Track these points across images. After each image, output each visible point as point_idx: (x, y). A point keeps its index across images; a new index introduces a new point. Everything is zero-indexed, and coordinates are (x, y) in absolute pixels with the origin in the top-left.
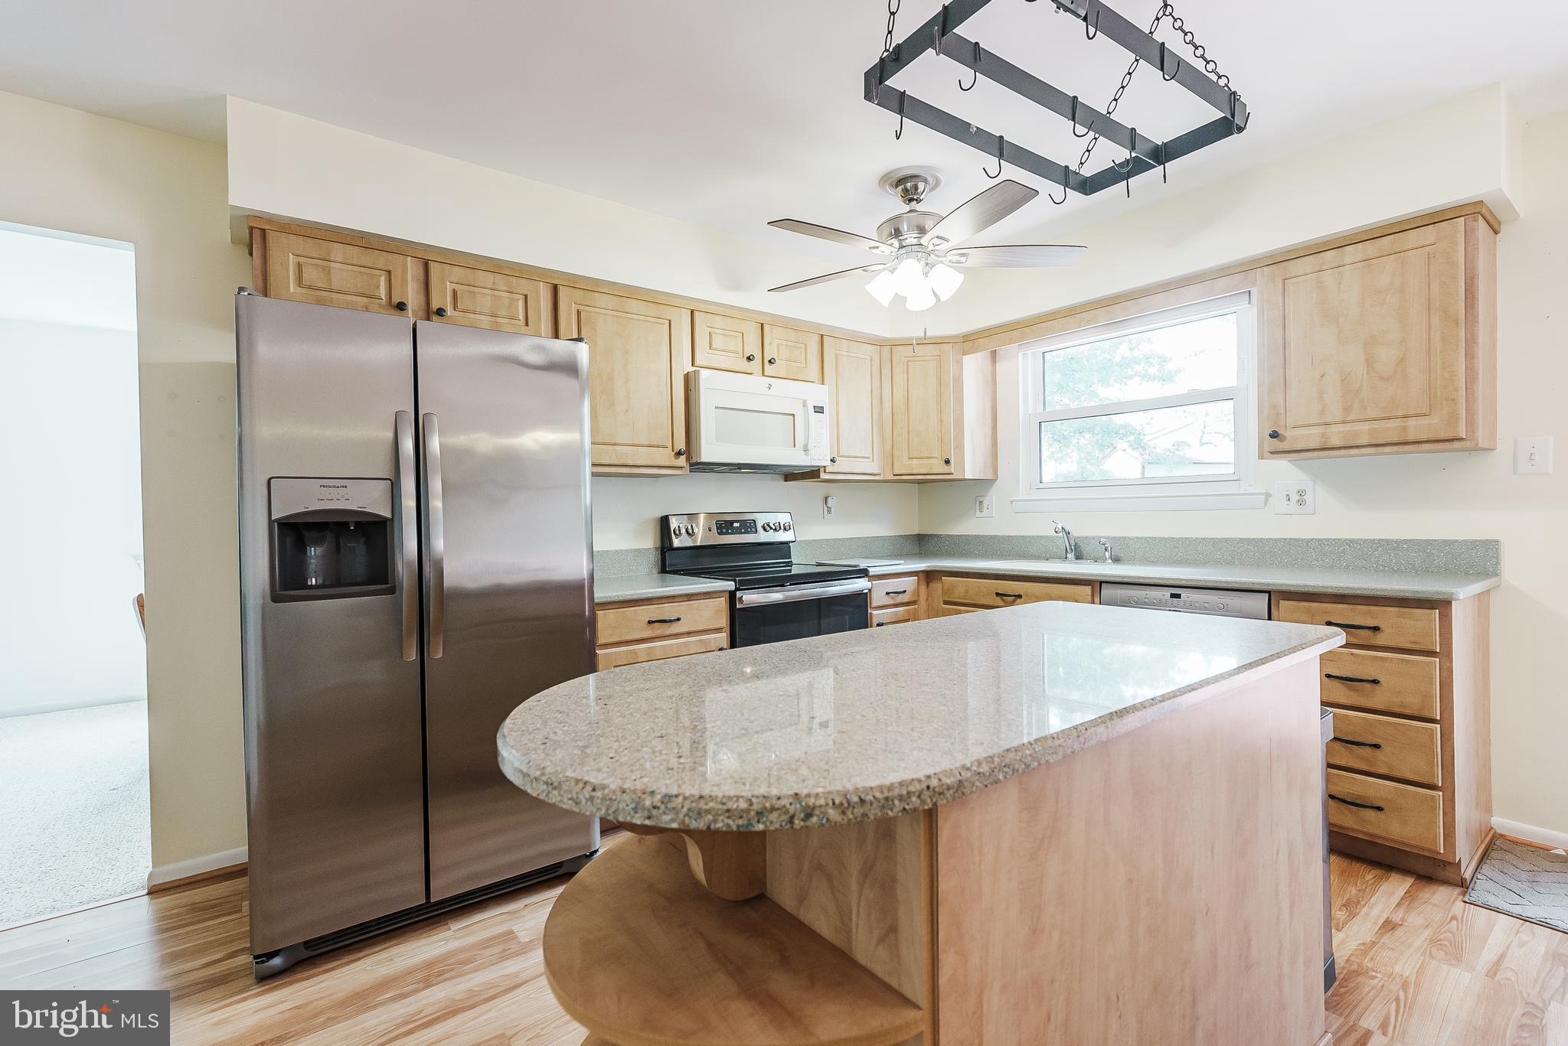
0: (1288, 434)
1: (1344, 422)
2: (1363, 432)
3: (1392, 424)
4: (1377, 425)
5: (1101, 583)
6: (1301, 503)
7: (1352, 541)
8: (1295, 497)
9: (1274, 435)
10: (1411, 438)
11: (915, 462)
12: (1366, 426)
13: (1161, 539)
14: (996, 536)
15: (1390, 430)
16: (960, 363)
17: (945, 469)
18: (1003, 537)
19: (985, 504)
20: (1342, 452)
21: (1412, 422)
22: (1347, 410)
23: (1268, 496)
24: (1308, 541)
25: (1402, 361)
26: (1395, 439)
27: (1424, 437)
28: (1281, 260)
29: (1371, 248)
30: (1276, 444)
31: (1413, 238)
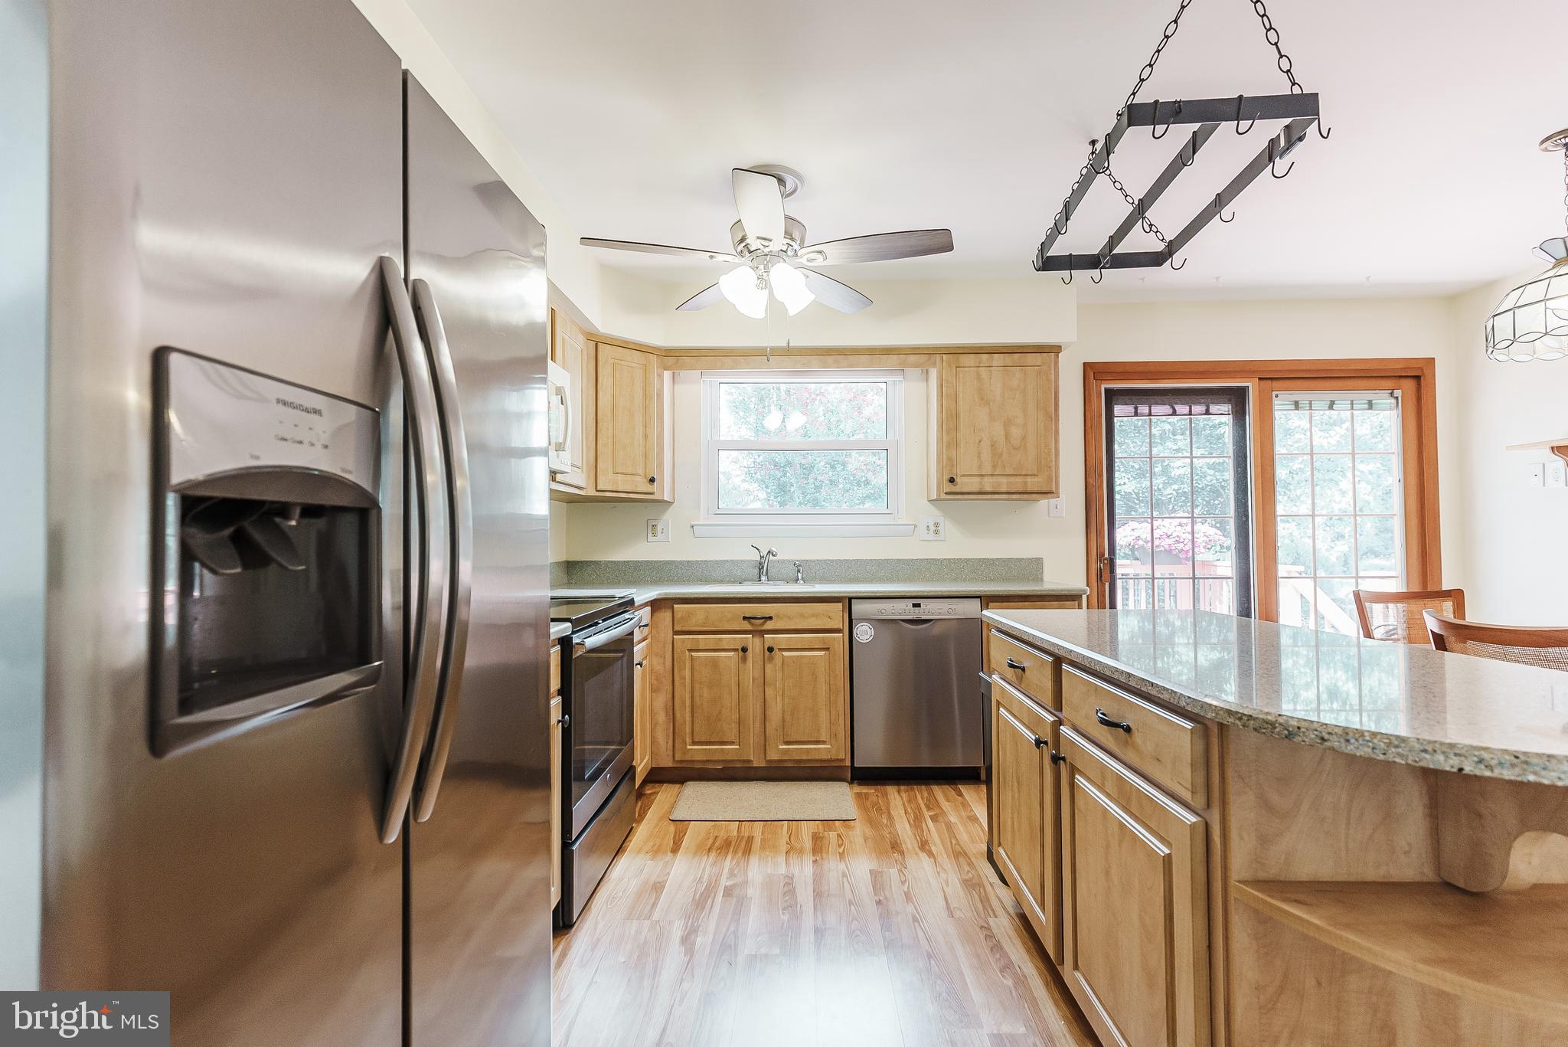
0: (958, 480)
1: (992, 475)
2: (1004, 484)
3: (1019, 479)
4: (1012, 479)
5: (850, 599)
6: (936, 532)
7: (968, 560)
8: (932, 528)
9: (952, 480)
10: (1029, 490)
11: (620, 477)
12: (1004, 480)
13: (837, 561)
14: (674, 561)
15: (1017, 483)
16: (661, 376)
17: (648, 488)
18: (681, 562)
19: (659, 528)
20: (989, 496)
21: (1029, 479)
22: (994, 467)
23: (916, 526)
24: (942, 561)
25: (1024, 438)
26: (1021, 490)
27: (1035, 490)
28: (956, 352)
29: (1008, 359)
30: (949, 487)
31: (1031, 359)
